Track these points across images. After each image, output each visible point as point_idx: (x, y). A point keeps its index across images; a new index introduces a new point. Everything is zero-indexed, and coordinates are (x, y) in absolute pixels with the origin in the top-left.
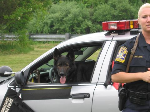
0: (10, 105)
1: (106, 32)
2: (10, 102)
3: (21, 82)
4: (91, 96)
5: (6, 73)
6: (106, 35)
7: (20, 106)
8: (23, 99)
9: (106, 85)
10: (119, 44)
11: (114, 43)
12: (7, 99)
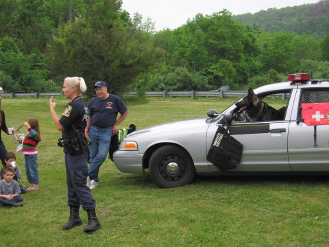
0: (221, 139)
1: (291, 82)
2: (221, 136)
3: (227, 121)
4: (287, 131)
5: (215, 114)
6: (291, 84)
7: (229, 140)
8: (231, 134)
9: (298, 123)
10: (304, 91)
11: (299, 90)
12: (219, 134)
